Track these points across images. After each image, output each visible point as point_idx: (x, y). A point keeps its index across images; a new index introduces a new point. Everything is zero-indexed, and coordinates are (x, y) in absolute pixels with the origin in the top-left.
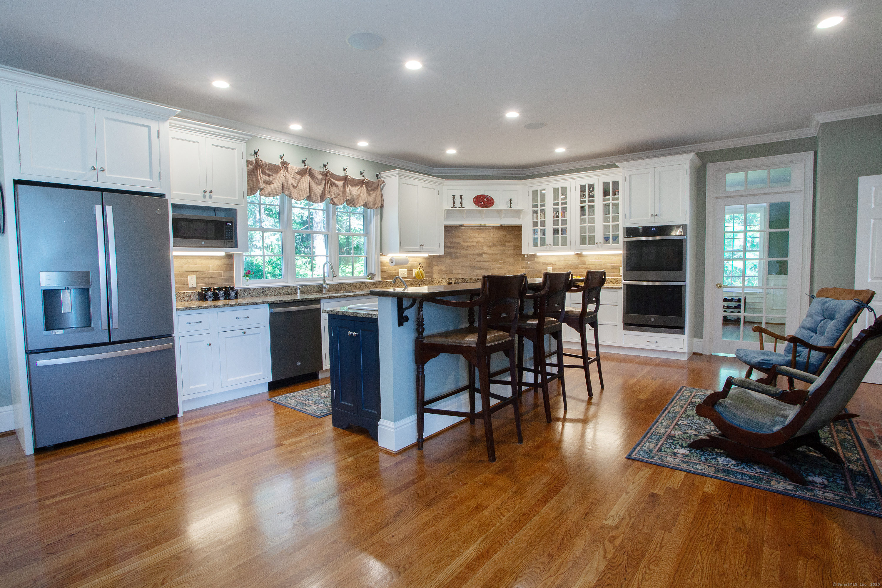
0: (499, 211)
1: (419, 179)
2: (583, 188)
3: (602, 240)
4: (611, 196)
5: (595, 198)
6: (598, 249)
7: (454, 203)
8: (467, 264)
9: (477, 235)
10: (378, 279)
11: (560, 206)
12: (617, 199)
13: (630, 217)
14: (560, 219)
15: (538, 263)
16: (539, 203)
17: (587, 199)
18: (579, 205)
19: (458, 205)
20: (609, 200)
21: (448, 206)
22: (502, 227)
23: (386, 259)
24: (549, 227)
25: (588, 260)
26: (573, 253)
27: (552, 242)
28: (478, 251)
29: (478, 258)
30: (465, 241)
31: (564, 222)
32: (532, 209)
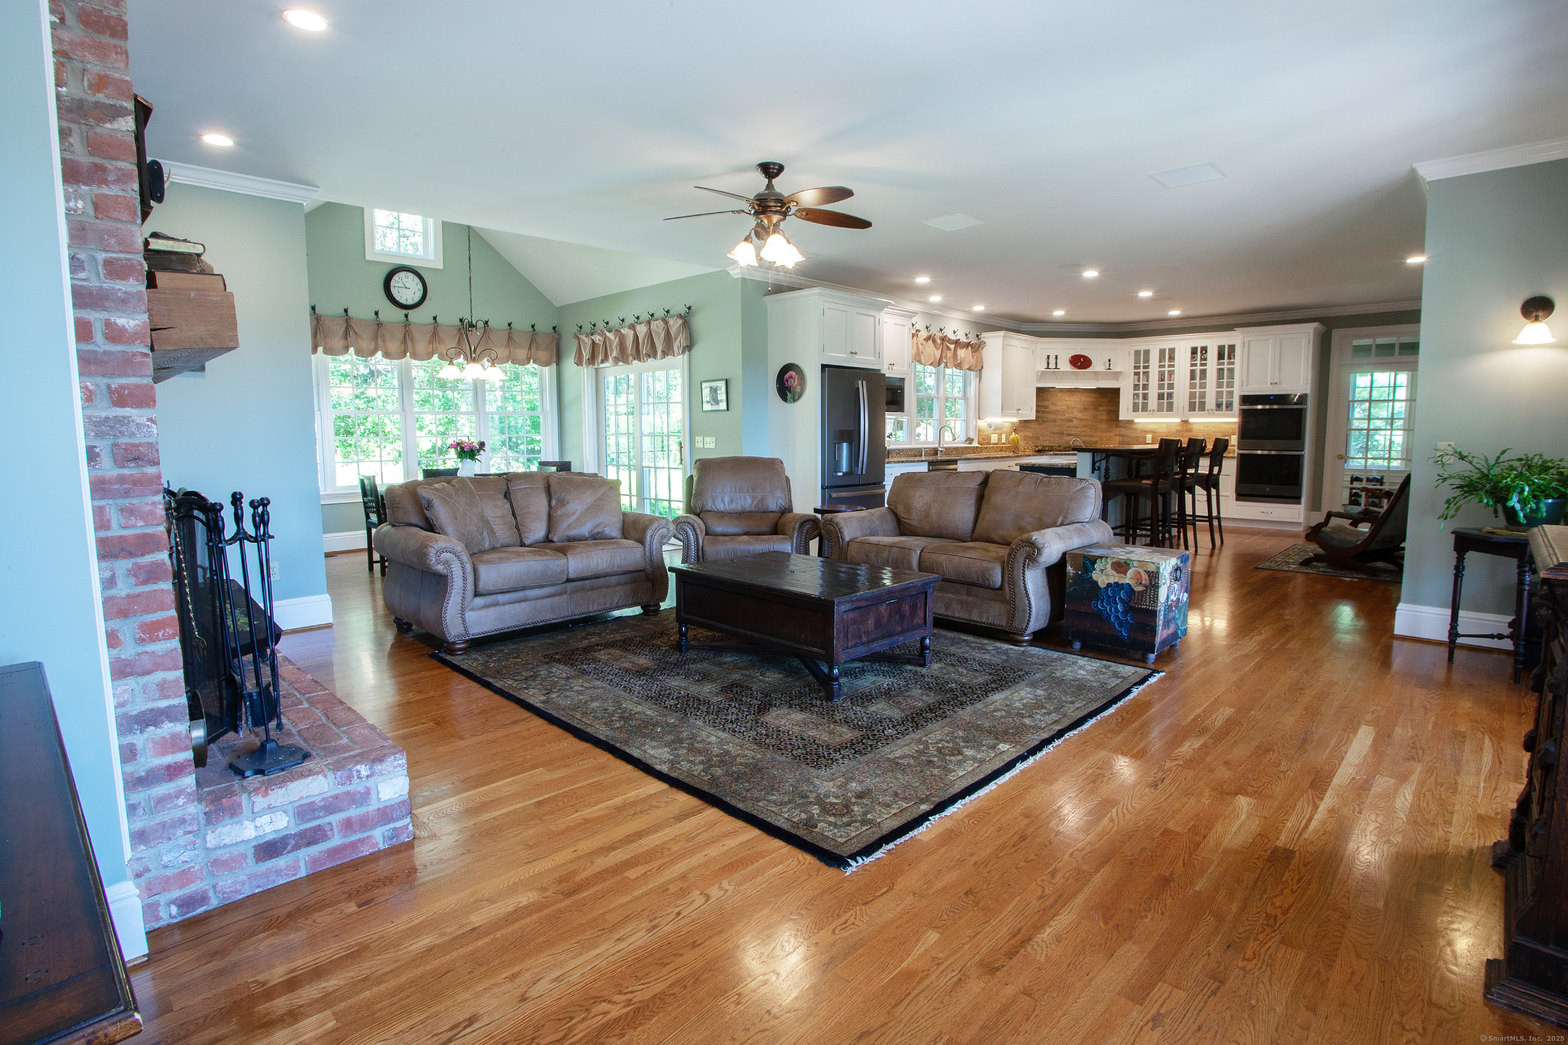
0: (1096, 373)
1: (1018, 339)
2: (1194, 351)
3: (1214, 406)
4: (1226, 361)
5: (1208, 362)
6: (1209, 415)
7: (1048, 364)
8: (1055, 430)
9: (1067, 398)
10: (975, 444)
11: (1166, 369)
12: (1233, 363)
13: (1247, 385)
14: (1166, 382)
15: (1136, 430)
16: (1142, 365)
17: (1198, 362)
18: (1189, 368)
19: (1052, 365)
20: (1223, 364)
21: (1042, 367)
22: (1098, 390)
23: (982, 424)
24: (1153, 391)
25: (1195, 428)
26: (1179, 420)
27: (1155, 408)
28: (1067, 416)
29: (1067, 424)
30: (1053, 404)
31: (1171, 386)
32: (1133, 371)
